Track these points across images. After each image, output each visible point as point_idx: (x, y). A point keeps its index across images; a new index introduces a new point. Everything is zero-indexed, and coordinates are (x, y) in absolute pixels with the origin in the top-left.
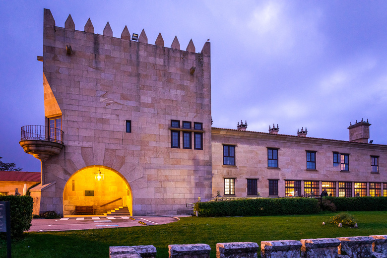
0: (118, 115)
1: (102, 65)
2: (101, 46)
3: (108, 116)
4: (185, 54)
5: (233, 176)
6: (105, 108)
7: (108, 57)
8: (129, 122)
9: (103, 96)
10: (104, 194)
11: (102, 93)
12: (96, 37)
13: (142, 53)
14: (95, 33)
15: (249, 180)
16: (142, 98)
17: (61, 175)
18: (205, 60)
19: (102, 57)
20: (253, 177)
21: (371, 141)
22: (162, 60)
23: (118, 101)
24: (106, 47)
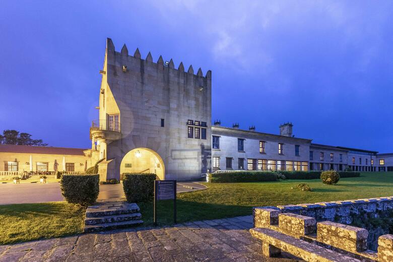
0: (156, 115)
1: (146, 81)
2: (145, 67)
3: (150, 116)
4: (197, 77)
5: (218, 156)
6: (148, 110)
7: (150, 76)
8: (163, 120)
9: (147, 102)
10: (138, 166)
11: (146, 100)
12: (142, 61)
13: (172, 75)
14: (142, 58)
15: (228, 159)
16: (171, 104)
17: (119, 154)
18: (208, 82)
19: (146, 75)
20: (229, 156)
21: (294, 136)
22: (183, 80)
23: (156, 106)
24: (148, 69)
